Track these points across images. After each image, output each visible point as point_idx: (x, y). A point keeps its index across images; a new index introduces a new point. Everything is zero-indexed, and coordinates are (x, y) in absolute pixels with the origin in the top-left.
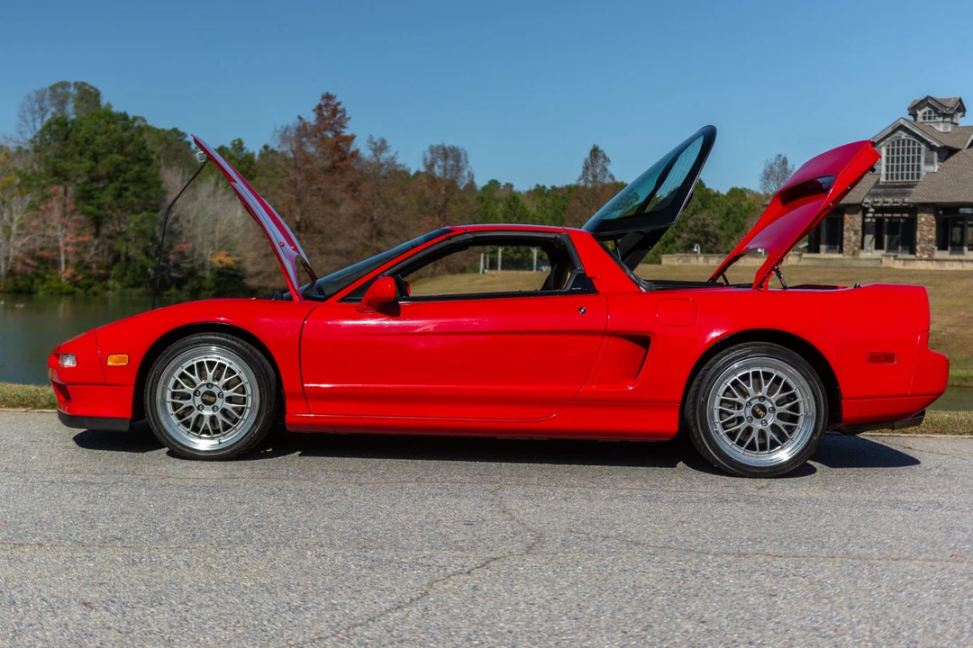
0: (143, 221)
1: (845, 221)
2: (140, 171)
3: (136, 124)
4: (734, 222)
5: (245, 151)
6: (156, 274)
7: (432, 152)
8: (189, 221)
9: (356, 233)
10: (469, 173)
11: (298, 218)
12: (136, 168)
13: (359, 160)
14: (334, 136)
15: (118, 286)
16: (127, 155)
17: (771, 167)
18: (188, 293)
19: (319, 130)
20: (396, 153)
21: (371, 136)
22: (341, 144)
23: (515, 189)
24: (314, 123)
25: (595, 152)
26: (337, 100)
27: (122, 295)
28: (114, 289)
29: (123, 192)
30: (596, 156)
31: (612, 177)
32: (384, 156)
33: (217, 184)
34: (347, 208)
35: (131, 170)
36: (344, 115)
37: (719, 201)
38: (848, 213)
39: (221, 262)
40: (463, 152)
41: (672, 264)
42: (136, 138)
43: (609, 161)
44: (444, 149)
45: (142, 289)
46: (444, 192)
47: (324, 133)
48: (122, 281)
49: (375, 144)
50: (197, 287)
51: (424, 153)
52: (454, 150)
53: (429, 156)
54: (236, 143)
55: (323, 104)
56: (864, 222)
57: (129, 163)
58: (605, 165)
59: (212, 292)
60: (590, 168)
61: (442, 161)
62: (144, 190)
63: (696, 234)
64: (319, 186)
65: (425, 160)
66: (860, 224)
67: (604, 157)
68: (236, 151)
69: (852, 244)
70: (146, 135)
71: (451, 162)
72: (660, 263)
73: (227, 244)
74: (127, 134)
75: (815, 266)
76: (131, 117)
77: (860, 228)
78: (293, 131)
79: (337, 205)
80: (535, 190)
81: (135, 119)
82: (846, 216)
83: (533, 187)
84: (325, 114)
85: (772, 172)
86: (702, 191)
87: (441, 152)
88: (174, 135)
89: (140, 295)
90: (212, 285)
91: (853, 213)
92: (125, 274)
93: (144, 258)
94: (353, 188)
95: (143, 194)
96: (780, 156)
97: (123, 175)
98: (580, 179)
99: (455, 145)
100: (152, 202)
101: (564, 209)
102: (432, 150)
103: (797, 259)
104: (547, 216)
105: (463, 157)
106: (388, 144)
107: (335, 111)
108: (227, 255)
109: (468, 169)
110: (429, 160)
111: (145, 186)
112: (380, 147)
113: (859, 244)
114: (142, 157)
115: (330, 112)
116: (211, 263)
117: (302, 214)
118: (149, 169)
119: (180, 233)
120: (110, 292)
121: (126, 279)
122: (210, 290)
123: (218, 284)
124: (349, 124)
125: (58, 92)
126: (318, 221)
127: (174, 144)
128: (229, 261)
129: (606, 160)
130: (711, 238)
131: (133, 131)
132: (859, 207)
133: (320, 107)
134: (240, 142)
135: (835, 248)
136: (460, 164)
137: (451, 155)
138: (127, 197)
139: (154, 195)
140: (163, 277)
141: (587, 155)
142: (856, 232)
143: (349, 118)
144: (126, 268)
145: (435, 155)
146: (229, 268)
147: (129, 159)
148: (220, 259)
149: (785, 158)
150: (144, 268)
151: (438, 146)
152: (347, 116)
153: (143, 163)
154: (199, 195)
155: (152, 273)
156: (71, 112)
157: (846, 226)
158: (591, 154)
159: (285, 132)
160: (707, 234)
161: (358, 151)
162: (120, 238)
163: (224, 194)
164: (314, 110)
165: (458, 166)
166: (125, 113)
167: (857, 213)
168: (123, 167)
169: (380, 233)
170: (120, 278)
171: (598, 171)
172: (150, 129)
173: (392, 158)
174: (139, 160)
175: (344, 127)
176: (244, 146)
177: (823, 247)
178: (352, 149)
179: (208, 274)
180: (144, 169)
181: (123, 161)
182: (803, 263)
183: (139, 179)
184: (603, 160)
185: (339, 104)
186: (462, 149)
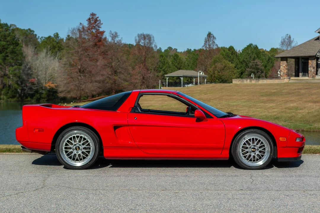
0: (15, 70)
1: (309, 63)
2: (14, 48)
3: (11, 28)
4: (271, 63)
5: (59, 38)
6: (21, 92)
7: (139, 37)
8: (35, 69)
9: (104, 73)
10: (155, 45)
11: (79, 67)
12: (12, 47)
13: (106, 42)
14: (96, 31)
15: (5, 97)
16: (7, 42)
17: (284, 40)
18: (35, 100)
19: (89, 29)
20: (122, 38)
21: (111, 31)
22: (98, 35)
23: (178, 51)
24: (87, 26)
25: (209, 35)
26: (97, 16)
27: (7, 101)
28: (3, 99)
29: (6, 57)
30: (210, 36)
31: (217, 45)
32: (117, 39)
33: (47, 53)
34: (101, 62)
35: (9, 48)
36: (100, 22)
37: (265, 54)
38: (310, 60)
39: (49, 86)
40: (152, 36)
41: (236, 83)
42: (11, 34)
43: (215, 38)
44: (144, 35)
45: (15, 99)
46: (144, 54)
47: (92, 30)
48: (7, 95)
49: (113, 34)
50: (39, 97)
51: (135, 37)
52: (148, 35)
53: (137, 38)
54: (56, 34)
55: (91, 18)
56: (317, 63)
57: (8, 45)
58: (214, 40)
59: (46, 99)
60: (208, 42)
61: (143, 40)
62: (15, 56)
63: (253, 69)
64: (88, 53)
65: (136, 40)
66: (315, 64)
67: (213, 37)
68: (56, 38)
69: (312, 73)
70: (16, 32)
71: (147, 41)
72: (232, 83)
73: (52, 78)
74: (8, 32)
75: (296, 83)
76: (9, 25)
77: (315, 66)
78: (76, 30)
79: (97, 60)
80: (187, 51)
81: (11, 25)
82: (310, 61)
83: (186, 50)
84: (92, 22)
85: (284, 42)
86: (257, 50)
87: (143, 36)
88: (29, 31)
89: (15, 101)
90: (46, 96)
91: (312, 60)
92: (8, 93)
93: (16, 86)
94: (104, 54)
95: (15, 58)
96: (288, 35)
97: (6, 50)
98: (203, 47)
99: (149, 34)
100: (19, 62)
101: (197, 59)
102: (139, 36)
103: (288, 80)
104: (190, 63)
105: (152, 38)
106: (118, 34)
107: (96, 20)
108: (52, 83)
109: (154, 44)
110: (137, 40)
111: (16, 55)
112: (115, 36)
113: (315, 73)
114: (14, 42)
115: (94, 21)
116: (45, 87)
117: (81, 65)
118: (17, 47)
119: (32, 74)
120: (2, 100)
121: (8, 94)
122: (44, 98)
123: (48, 96)
124: (102, 26)
126: (88, 68)
127: (29, 35)
128: (52, 85)
129: (214, 38)
130: (259, 70)
131: (10, 31)
132: (315, 57)
133: (89, 19)
134: (57, 34)
135: (306, 75)
136: (151, 42)
137: (147, 38)
138: (8, 60)
139: (19, 58)
140: (24, 93)
141: (206, 36)
142: (314, 68)
143: (102, 24)
144: (9, 90)
145: (140, 38)
146: (52, 89)
147: (8, 43)
148: (49, 85)
149: (290, 36)
150: (16, 89)
151: (141, 34)
152: (101, 23)
153: (15, 45)
154: (39, 58)
155: (20, 91)
157: (310, 65)
158: (208, 35)
159: (73, 31)
160: (258, 69)
161: (106, 38)
162: (6, 77)
163: (50, 57)
164: (87, 20)
165: (150, 42)
166: (6, 24)
167: (314, 60)
168: (6, 47)
169: (116, 72)
170: (6, 94)
171: (211, 43)
172: (18, 29)
173: (120, 40)
174: (13, 44)
175: (100, 28)
176: (59, 36)
177: (301, 74)
178: (104, 37)
179: (44, 92)
180: (15, 47)
181: (6, 44)
182: (291, 81)
183: (13, 52)
184: (213, 38)
185: (98, 17)
186: (152, 35)
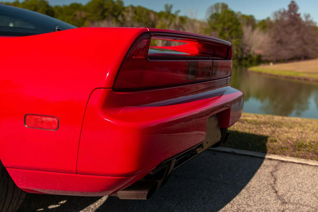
0: (236, 41)
14: (294, 14)
16: (233, 23)
22: (296, 16)
29: (231, 33)
32: (309, 19)
35: (234, 27)
47: (291, 13)
49: (306, 15)
55: (291, 4)
79: (292, 34)
84: (292, 7)
106: (310, 15)
107: (295, 7)
114: (236, 23)
118: (239, 26)
125: (216, 6)
156: (220, 11)
164: (288, 6)
168: (231, 26)
175: (297, 11)
179: (255, 56)
183: (236, 30)
